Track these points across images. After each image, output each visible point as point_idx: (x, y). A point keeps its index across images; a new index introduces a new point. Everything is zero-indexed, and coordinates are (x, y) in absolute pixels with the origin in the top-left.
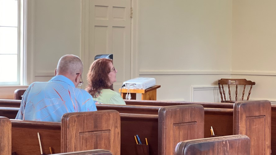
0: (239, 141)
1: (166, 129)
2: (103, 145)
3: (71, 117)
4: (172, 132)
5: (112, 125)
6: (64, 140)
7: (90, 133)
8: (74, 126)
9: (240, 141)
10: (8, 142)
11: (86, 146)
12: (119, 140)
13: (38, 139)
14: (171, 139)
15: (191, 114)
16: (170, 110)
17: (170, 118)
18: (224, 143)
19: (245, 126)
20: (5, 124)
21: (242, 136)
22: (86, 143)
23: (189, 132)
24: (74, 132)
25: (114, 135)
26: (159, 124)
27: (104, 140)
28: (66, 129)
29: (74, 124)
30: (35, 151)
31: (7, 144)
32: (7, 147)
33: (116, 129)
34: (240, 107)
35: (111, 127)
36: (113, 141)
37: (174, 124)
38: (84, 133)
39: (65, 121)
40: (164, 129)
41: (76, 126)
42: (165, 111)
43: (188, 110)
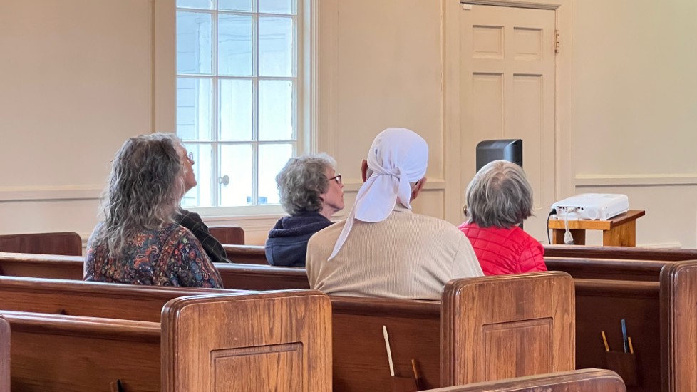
1: (680, 315)
2: (536, 355)
3: (464, 289)
4: (692, 323)
5: (557, 308)
6: (450, 342)
7: (508, 325)
8: (471, 309)
10: (324, 348)
11: (499, 357)
12: (573, 341)
13: (384, 340)
17: (688, 292)
20: (318, 306)
22: (499, 349)
24: (472, 324)
25: (561, 329)
26: (662, 303)
27: (538, 343)
28: (454, 317)
29: (470, 305)
30: (376, 368)
31: (322, 353)
32: (323, 360)
33: (566, 316)
35: (553, 311)
36: (560, 344)
38: (494, 326)
39: (450, 299)
40: (676, 316)
41: (475, 309)
42: (676, 274)
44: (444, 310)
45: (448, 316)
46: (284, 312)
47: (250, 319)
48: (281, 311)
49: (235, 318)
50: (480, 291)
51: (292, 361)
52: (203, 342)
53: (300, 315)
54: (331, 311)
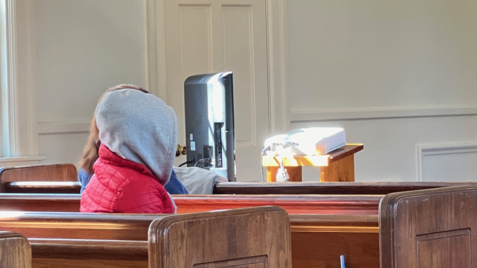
1: (400, 248)
3: (172, 227)
5: (272, 245)
7: (220, 264)
8: (180, 248)
16: (407, 201)
17: (407, 223)
20: (17, 249)
23: (453, 254)
24: (182, 263)
25: (276, 267)
28: (162, 257)
29: (180, 244)
33: (281, 253)
35: (268, 249)
37: (417, 236)
38: (206, 265)
40: (396, 249)
41: (185, 248)
42: (396, 206)
43: (449, 200)
44: (152, 251)
45: (155, 256)
50: (189, 230)
54: (31, 253)
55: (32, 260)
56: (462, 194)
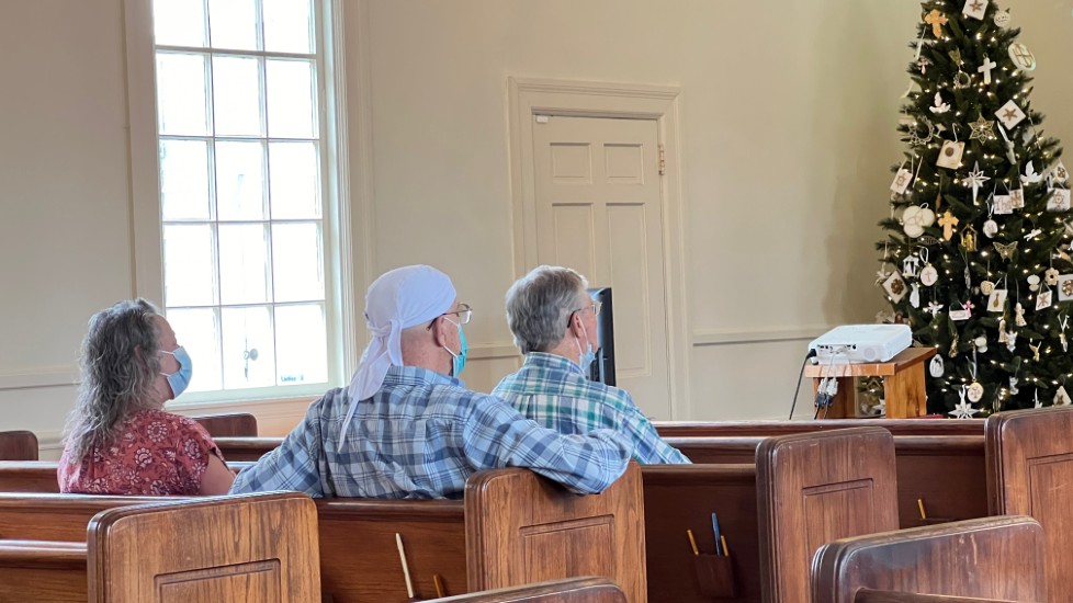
0: (1009, 534)
1: (781, 504)
2: (593, 563)
3: (493, 483)
4: (798, 515)
5: (619, 501)
6: (477, 552)
7: (554, 528)
8: (503, 508)
9: (1012, 536)
10: (309, 564)
11: (543, 568)
12: (642, 544)
13: (398, 551)
14: (799, 535)
15: (853, 457)
16: (790, 447)
17: (791, 473)
18: (962, 541)
19: (1023, 486)
20: (299, 512)
21: (1016, 520)
22: (543, 557)
23: (851, 512)
24: (506, 527)
25: (625, 529)
26: (758, 491)
27: (595, 548)
28: (481, 519)
29: (502, 503)
30: (390, 588)
31: (307, 571)
32: (307, 582)
33: (631, 512)
34: (1006, 430)
35: (614, 506)
36: (624, 548)
37: (803, 489)
38: (536, 528)
39: (475, 496)
40: (776, 506)
41: (509, 507)
42: (775, 452)
43: (845, 446)
44: (469, 511)
45: (473, 517)
46: (253, 520)
47: (207, 532)
48: (249, 520)
49: (186, 531)
50: (514, 486)
51: (265, 583)
52: (144, 565)
53: (275, 525)
54: (316, 517)
55: (319, 524)
56: (860, 436)
